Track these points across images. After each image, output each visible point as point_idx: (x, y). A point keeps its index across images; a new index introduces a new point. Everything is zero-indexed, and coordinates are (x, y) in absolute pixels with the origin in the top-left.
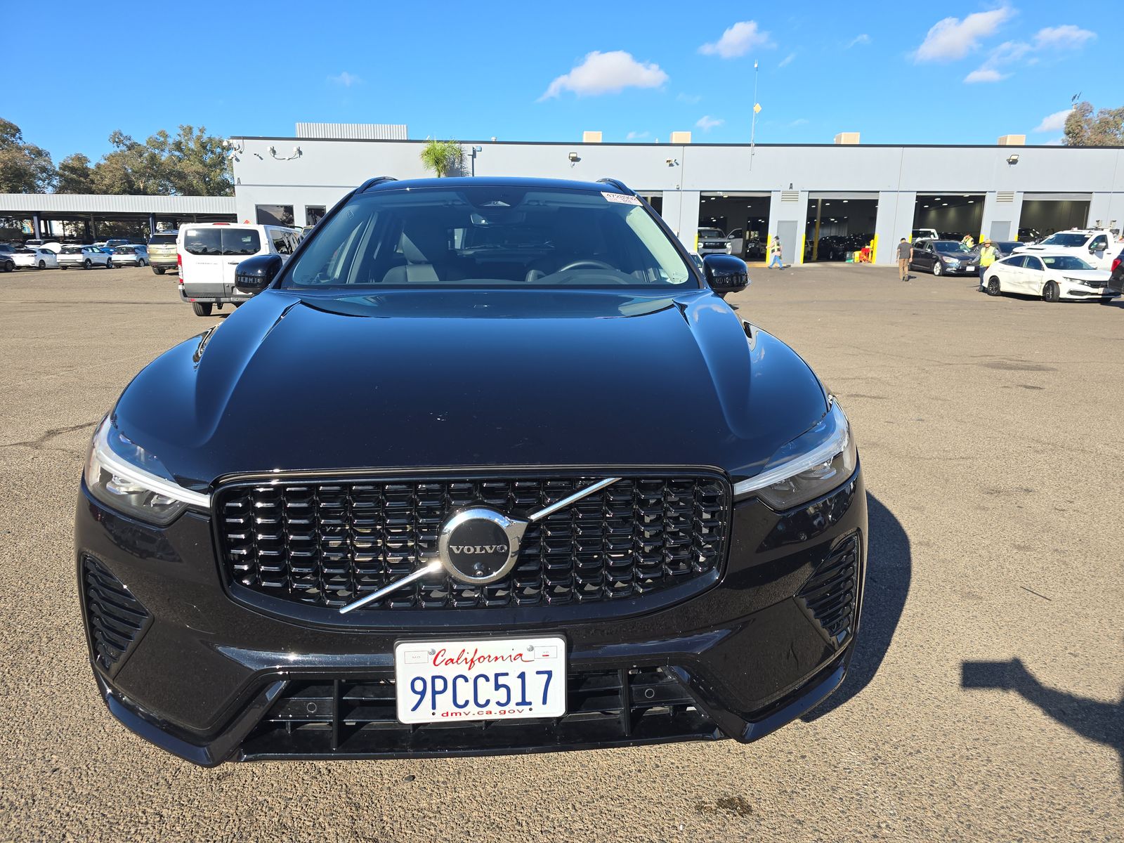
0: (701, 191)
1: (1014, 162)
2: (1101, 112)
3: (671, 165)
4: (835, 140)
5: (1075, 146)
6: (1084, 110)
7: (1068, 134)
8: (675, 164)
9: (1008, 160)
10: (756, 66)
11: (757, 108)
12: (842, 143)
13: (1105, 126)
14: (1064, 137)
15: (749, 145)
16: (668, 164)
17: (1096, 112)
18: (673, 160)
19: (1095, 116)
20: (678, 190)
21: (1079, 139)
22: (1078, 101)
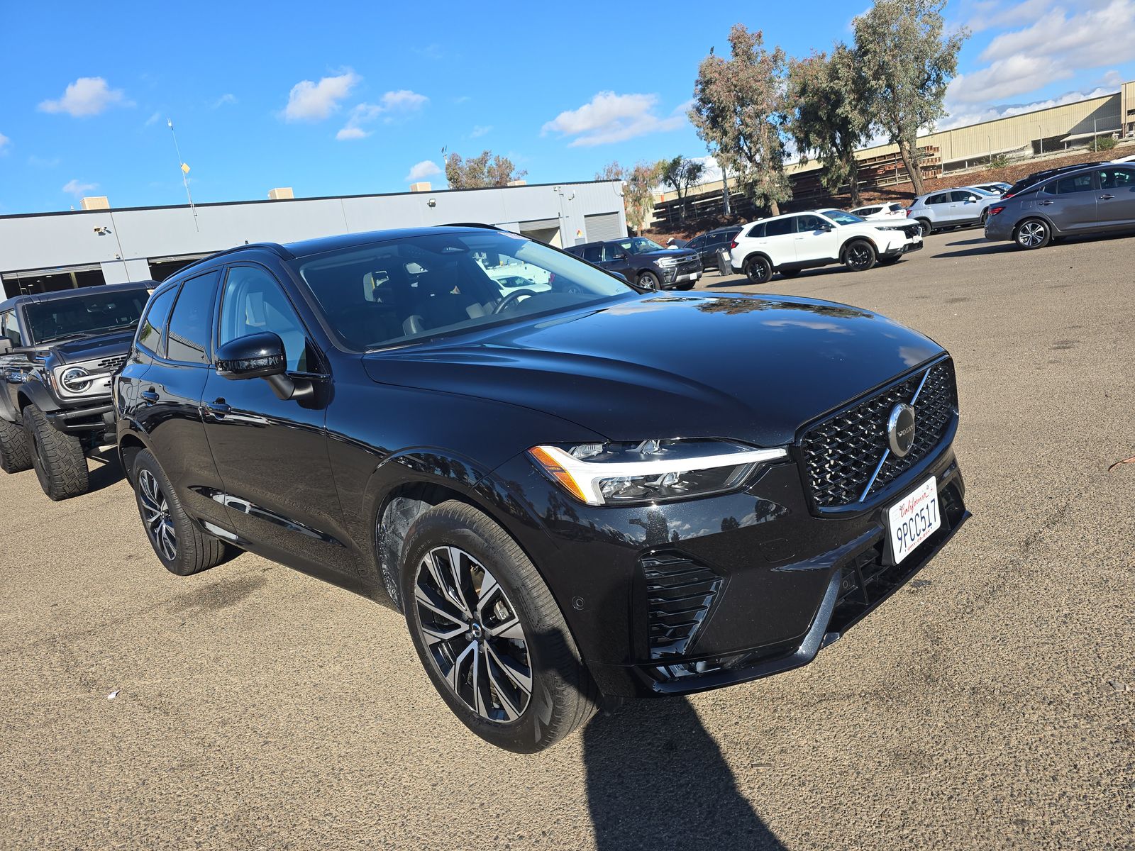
0: (148, 259)
1: (433, 205)
2: (468, 161)
3: (101, 234)
4: (269, 195)
5: (458, 190)
6: (455, 160)
7: (450, 180)
8: (106, 232)
9: (428, 204)
10: (170, 124)
11: (186, 168)
12: (278, 199)
13: (473, 173)
14: (448, 182)
15: (188, 206)
16: (97, 232)
17: (464, 161)
18: (103, 228)
19: (464, 164)
20: (119, 260)
21: (460, 184)
22: (449, 153)
